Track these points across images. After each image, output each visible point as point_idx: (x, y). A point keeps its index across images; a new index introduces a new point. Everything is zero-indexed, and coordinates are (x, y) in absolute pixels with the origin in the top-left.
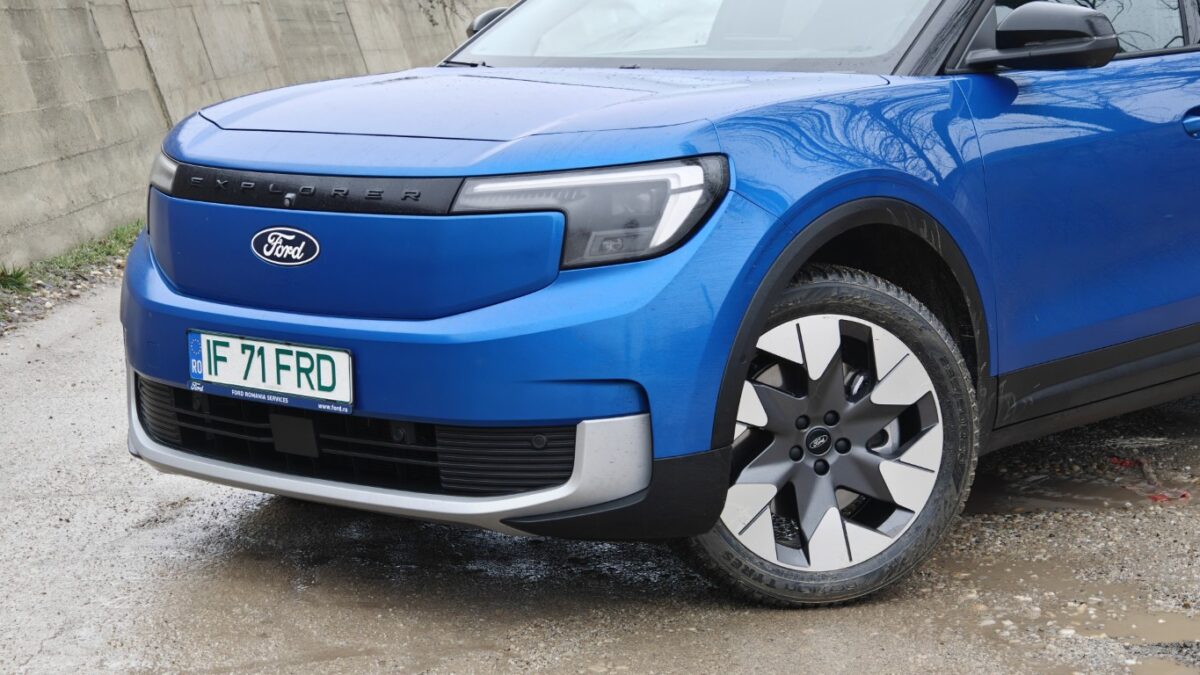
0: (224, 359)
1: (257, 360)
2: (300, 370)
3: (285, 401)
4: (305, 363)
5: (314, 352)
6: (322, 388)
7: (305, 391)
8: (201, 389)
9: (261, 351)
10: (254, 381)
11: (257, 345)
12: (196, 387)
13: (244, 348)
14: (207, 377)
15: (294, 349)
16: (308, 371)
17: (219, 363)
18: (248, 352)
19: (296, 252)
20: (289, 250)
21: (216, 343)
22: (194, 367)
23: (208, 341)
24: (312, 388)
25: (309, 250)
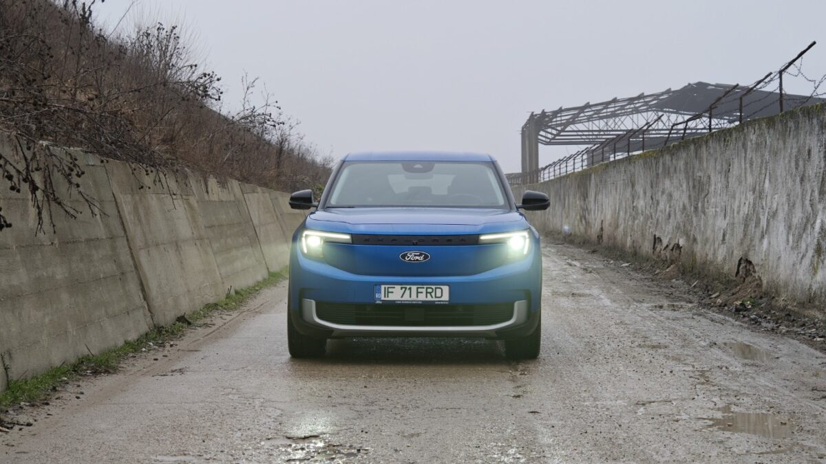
0: (392, 292)
1: (408, 292)
2: (427, 293)
3: (420, 302)
4: (429, 290)
5: (433, 287)
6: (436, 297)
7: (429, 298)
8: (381, 303)
9: (410, 289)
10: (406, 297)
11: (408, 287)
12: (378, 302)
13: (402, 288)
14: (383, 298)
15: (425, 287)
16: (430, 293)
17: (390, 294)
18: (404, 289)
19: (421, 258)
20: (417, 258)
21: (388, 288)
22: (377, 296)
23: (385, 288)
24: (432, 297)
25: (426, 257)
